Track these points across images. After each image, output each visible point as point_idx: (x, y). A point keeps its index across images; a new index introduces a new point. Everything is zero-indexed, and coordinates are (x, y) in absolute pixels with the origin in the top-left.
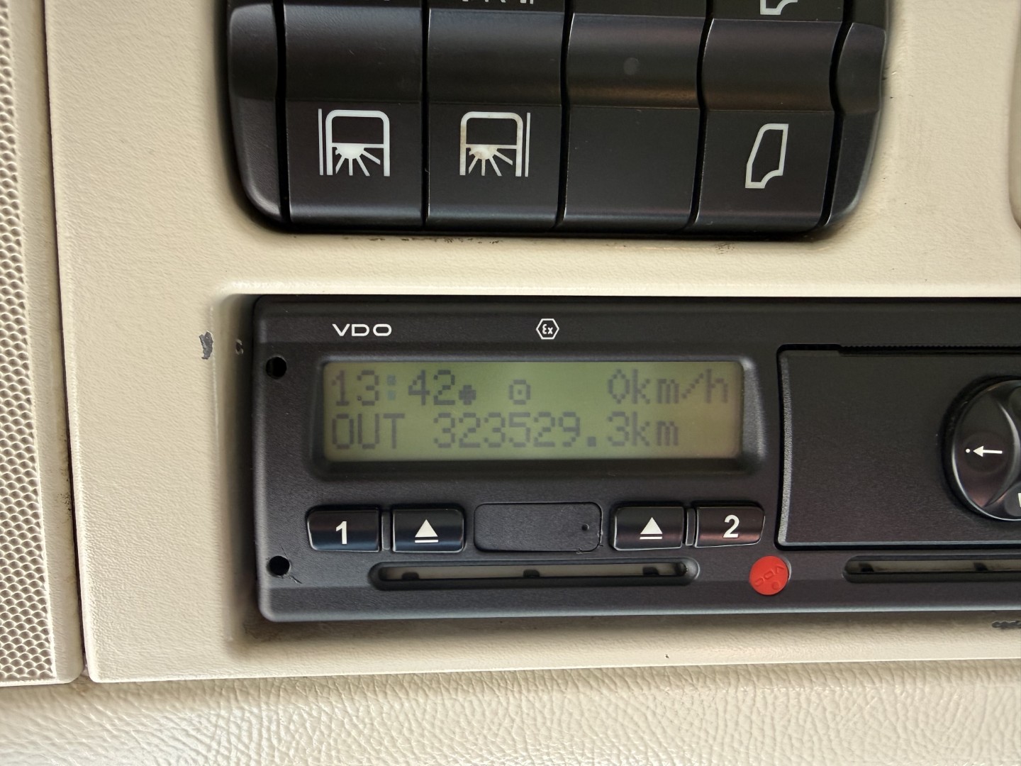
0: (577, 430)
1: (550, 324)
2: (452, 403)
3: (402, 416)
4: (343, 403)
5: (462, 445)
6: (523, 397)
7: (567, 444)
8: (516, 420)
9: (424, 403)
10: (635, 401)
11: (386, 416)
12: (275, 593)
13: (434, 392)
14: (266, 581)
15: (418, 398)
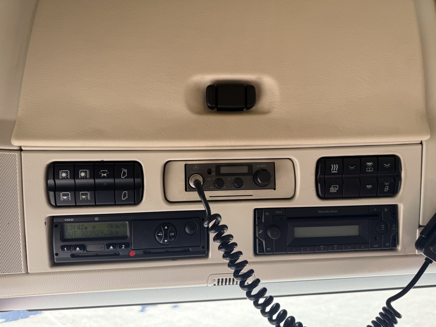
0: (103, 233)
1: (97, 218)
2: (84, 229)
3: (76, 232)
4: (67, 230)
5: (85, 236)
6: (94, 228)
7: (101, 235)
8: (93, 232)
9: (79, 230)
10: (112, 228)
11: (74, 232)
12: (56, 258)
13: (81, 228)
14: (55, 257)
15: (78, 229)
